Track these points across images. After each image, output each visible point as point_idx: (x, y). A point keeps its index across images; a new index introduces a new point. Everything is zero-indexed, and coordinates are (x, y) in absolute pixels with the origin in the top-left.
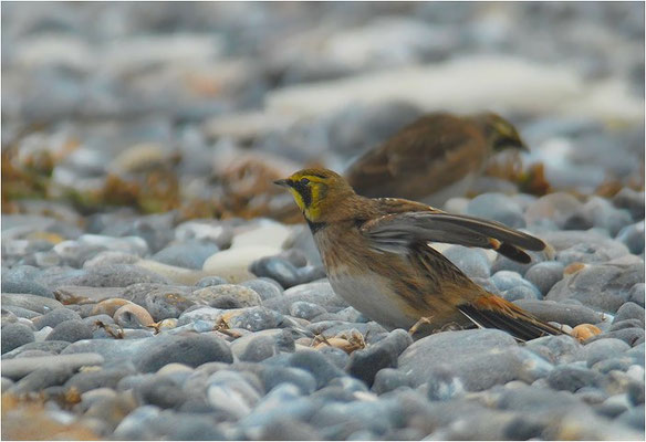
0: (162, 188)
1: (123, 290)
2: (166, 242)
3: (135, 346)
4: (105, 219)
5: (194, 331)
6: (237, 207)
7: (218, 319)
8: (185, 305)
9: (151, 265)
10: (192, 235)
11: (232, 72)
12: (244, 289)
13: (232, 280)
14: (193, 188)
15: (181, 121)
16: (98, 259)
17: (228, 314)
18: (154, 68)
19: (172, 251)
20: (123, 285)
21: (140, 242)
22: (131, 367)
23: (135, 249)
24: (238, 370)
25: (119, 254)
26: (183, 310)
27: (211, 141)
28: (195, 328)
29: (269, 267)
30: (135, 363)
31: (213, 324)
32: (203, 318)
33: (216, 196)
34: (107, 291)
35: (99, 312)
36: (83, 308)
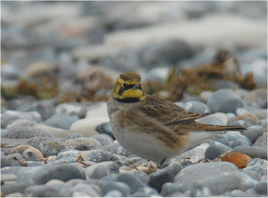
0: (49, 86)
1: (27, 140)
2: (51, 115)
3: (34, 170)
4: (18, 102)
5: (65, 162)
6: (89, 96)
7: (78, 156)
8: (60, 149)
9: (42, 127)
10: (64, 111)
11: (87, 23)
12: (92, 140)
13: (86, 135)
14: (65, 86)
15: (59, 50)
16: (15, 123)
17: (84, 153)
18: (45, 21)
19: (54, 119)
20: (27, 138)
21: (37, 115)
22: (31, 181)
23: (34, 118)
24: (88, 183)
25: (25, 121)
26: (59, 151)
27: (75, 60)
28: (66, 160)
29: (106, 128)
30: (34, 179)
31: (75, 159)
32: (70, 155)
33: (78, 90)
34: (19, 141)
35: (14, 152)
36: (6, 150)
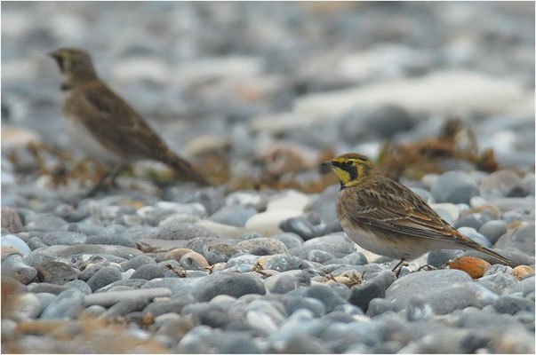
0: (217, 168)
1: (186, 242)
2: (219, 207)
3: (195, 282)
4: (175, 191)
5: (238, 272)
6: (271, 181)
7: (256, 263)
8: (231, 253)
9: (207, 224)
10: (238, 202)
11: (270, 84)
12: (274, 241)
13: (266, 234)
14: (240, 168)
15: (232, 119)
16: (170, 219)
17: (263, 259)
18: (213, 81)
19: (223, 213)
20: (187, 239)
21: (200, 207)
22: (191, 297)
23: (196, 213)
24: (268, 300)
25: (184, 216)
26: (230, 256)
27: (254, 134)
28: (239, 269)
29: (294, 225)
30: (194, 295)
31: (252, 267)
32: (244, 262)
33: (256, 173)
34: (175, 243)
35: (169, 258)
36: (157, 255)
